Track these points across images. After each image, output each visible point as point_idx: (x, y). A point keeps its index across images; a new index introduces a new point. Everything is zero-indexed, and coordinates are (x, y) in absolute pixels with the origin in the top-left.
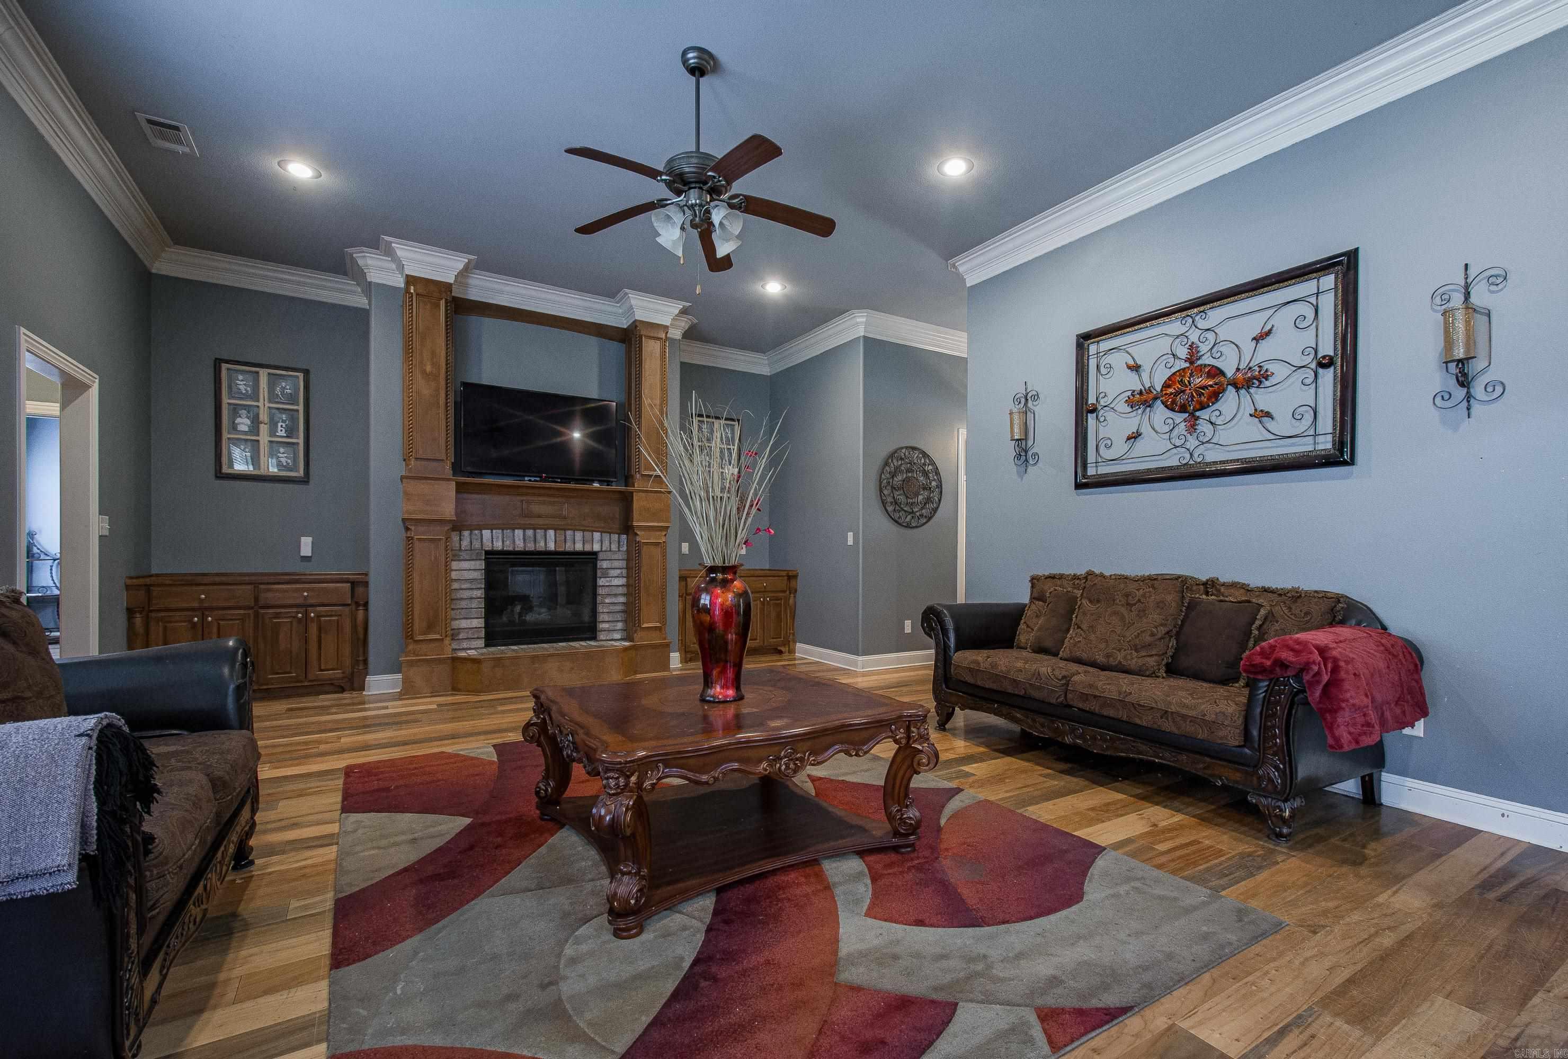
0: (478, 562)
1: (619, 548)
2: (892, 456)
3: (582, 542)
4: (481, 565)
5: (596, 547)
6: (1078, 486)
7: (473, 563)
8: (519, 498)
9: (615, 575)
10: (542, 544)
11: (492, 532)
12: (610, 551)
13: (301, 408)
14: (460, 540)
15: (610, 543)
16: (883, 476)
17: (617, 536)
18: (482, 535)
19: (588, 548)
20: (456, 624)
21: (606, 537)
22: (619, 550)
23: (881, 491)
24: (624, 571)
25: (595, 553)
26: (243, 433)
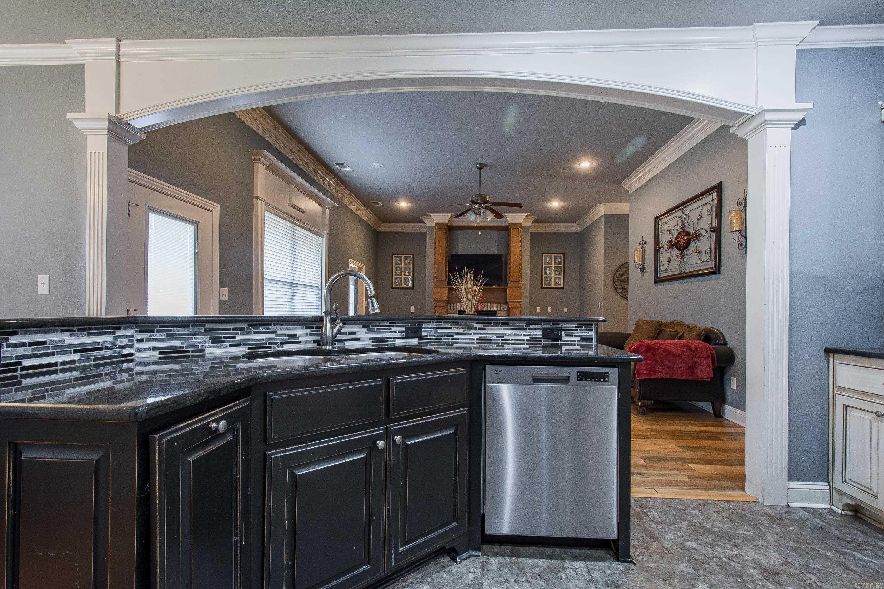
1: (504, 309)
2: (620, 267)
3: (490, 307)
4: (457, 315)
5: (495, 309)
6: (656, 282)
7: (454, 314)
12: (501, 310)
13: (412, 266)
16: (615, 276)
17: (503, 305)
18: (456, 305)
19: (492, 310)
21: (499, 305)
23: (614, 283)
25: (495, 312)
26: (398, 275)
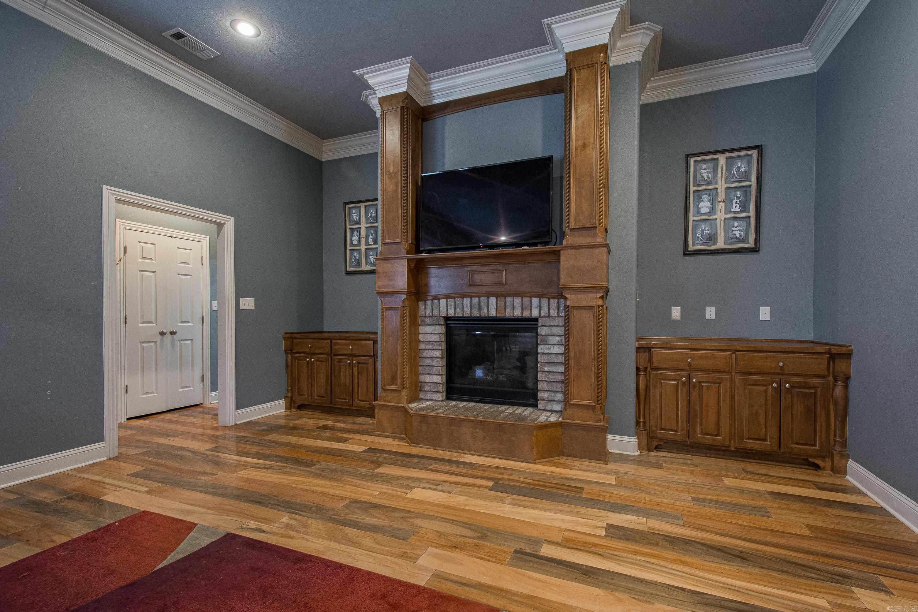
0: (437, 327)
1: (558, 314)
3: (520, 308)
4: (442, 329)
5: (535, 313)
7: (433, 327)
8: (466, 269)
9: (555, 342)
10: (485, 311)
11: (447, 301)
12: (549, 316)
14: (425, 308)
15: (549, 309)
17: (556, 300)
18: (439, 303)
19: (526, 314)
20: (423, 378)
21: (545, 301)
22: (558, 316)
24: (563, 338)
25: (536, 320)
26: (356, 245)
